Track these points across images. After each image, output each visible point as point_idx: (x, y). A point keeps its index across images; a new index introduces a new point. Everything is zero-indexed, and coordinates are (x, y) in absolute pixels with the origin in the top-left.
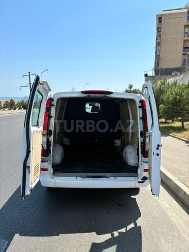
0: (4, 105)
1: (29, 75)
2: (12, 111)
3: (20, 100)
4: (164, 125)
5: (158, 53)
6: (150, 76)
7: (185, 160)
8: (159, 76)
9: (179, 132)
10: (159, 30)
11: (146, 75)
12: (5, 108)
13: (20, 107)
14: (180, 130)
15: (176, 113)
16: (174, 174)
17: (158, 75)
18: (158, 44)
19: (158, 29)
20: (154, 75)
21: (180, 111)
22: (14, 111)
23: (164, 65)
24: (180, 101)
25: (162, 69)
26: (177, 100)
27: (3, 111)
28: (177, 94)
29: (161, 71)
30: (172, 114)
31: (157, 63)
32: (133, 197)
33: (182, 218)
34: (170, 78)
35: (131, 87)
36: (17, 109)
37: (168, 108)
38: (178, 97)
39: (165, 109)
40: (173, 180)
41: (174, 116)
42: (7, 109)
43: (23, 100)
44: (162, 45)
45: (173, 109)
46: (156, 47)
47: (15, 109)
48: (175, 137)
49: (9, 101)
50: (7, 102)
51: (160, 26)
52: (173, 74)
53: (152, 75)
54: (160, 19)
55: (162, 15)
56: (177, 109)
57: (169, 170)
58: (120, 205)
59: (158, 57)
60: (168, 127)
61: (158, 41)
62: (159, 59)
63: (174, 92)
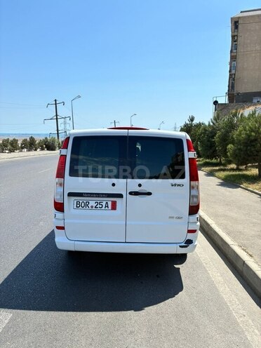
0: (22, 144)
1: (56, 104)
2: (32, 153)
3: (42, 138)
4: (234, 173)
5: (233, 72)
6: (222, 104)
7: (254, 220)
8: (235, 104)
9: (253, 183)
10: (234, 39)
11: (216, 103)
12: (22, 148)
13: (42, 146)
14: (255, 179)
15: (249, 156)
16: (234, 238)
17: (233, 102)
18: (233, 58)
19: (233, 37)
20: (227, 102)
21: (255, 153)
22: (35, 152)
23: (241, 89)
24: (256, 140)
25: (238, 94)
26: (252, 138)
27: (20, 153)
28: (252, 130)
29: (237, 97)
30: (244, 158)
31: (232, 86)
32: (176, 266)
33: (236, 295)
34: (250, 106)
35: (192, 119)
36: (38, 150)
37: (240, 149)
38: (253, 134)
39: (235, 151)
40: (231, 246)
41: (248, 160)
42: (25, 150)
43: (46, 138)
44: (239, 60)
45: (246, 150)
46: (231, 64)
47: (36, 150)
48: (247, 190)
49: (28, 140)
50: (25, 140)
51: (236, 34)
52: (255, 101)
53: (224, 102)
54: (236, 23)
55: (239, 18)
56: (251, 152)
57: (228, 234)
58: (158, 276)
59: (232, 77)
60: (239, 175)
61: (233, 54)
62: (234, 80)
63: (247, 127)
